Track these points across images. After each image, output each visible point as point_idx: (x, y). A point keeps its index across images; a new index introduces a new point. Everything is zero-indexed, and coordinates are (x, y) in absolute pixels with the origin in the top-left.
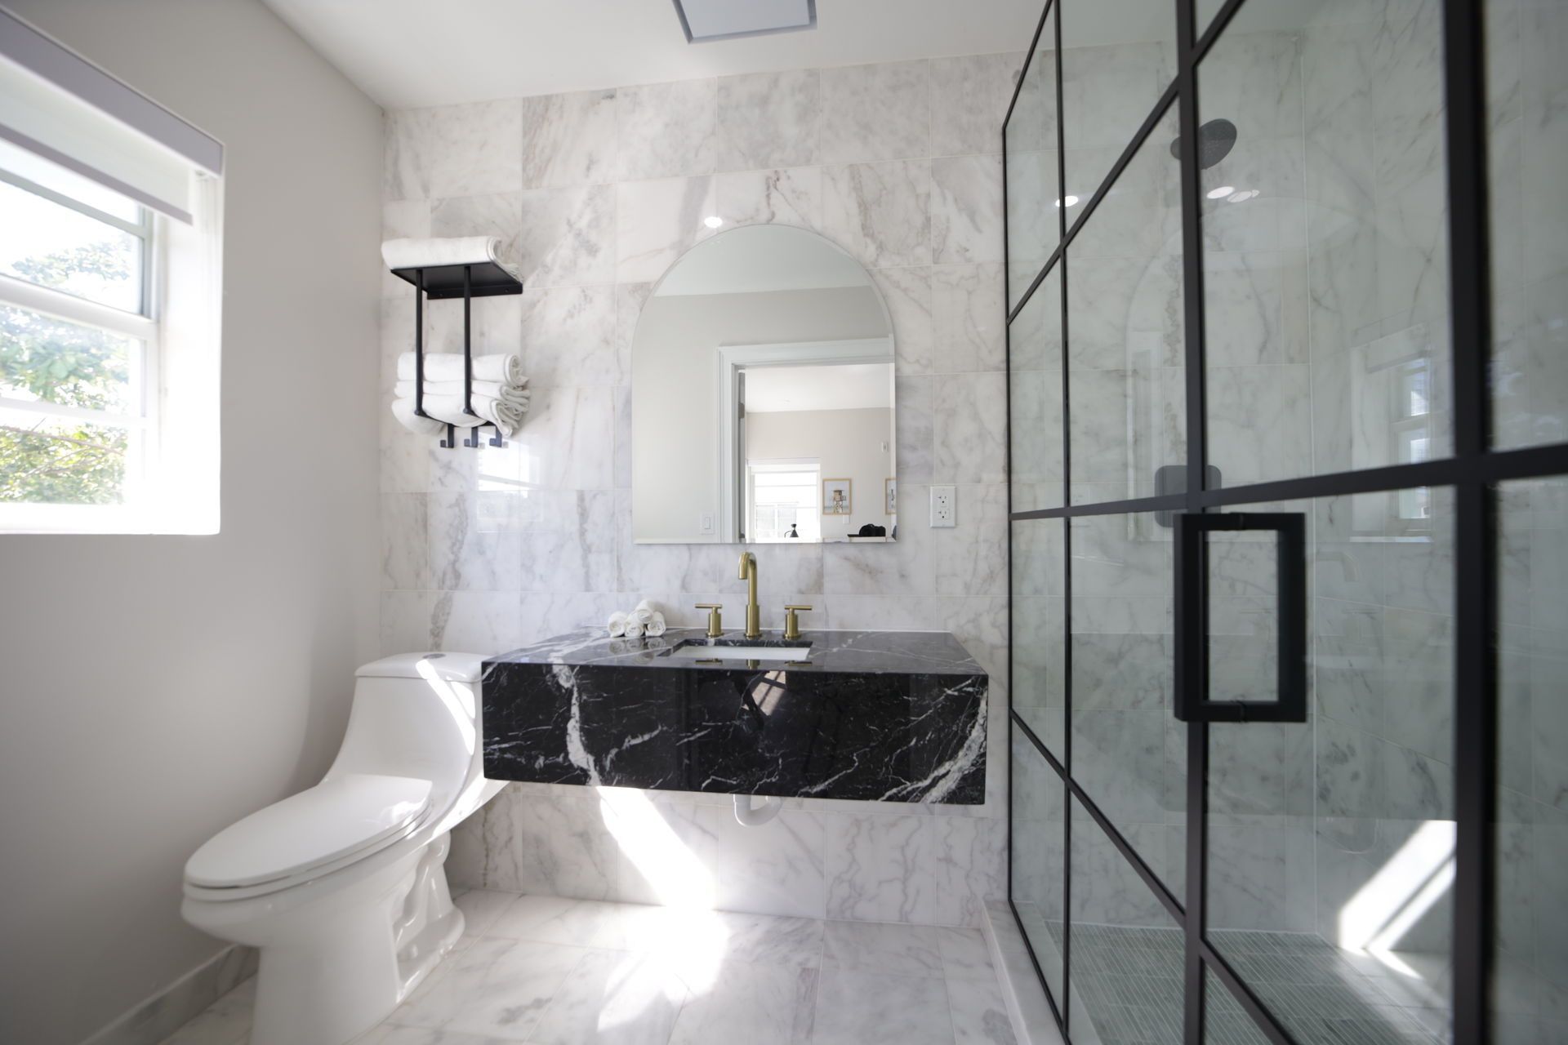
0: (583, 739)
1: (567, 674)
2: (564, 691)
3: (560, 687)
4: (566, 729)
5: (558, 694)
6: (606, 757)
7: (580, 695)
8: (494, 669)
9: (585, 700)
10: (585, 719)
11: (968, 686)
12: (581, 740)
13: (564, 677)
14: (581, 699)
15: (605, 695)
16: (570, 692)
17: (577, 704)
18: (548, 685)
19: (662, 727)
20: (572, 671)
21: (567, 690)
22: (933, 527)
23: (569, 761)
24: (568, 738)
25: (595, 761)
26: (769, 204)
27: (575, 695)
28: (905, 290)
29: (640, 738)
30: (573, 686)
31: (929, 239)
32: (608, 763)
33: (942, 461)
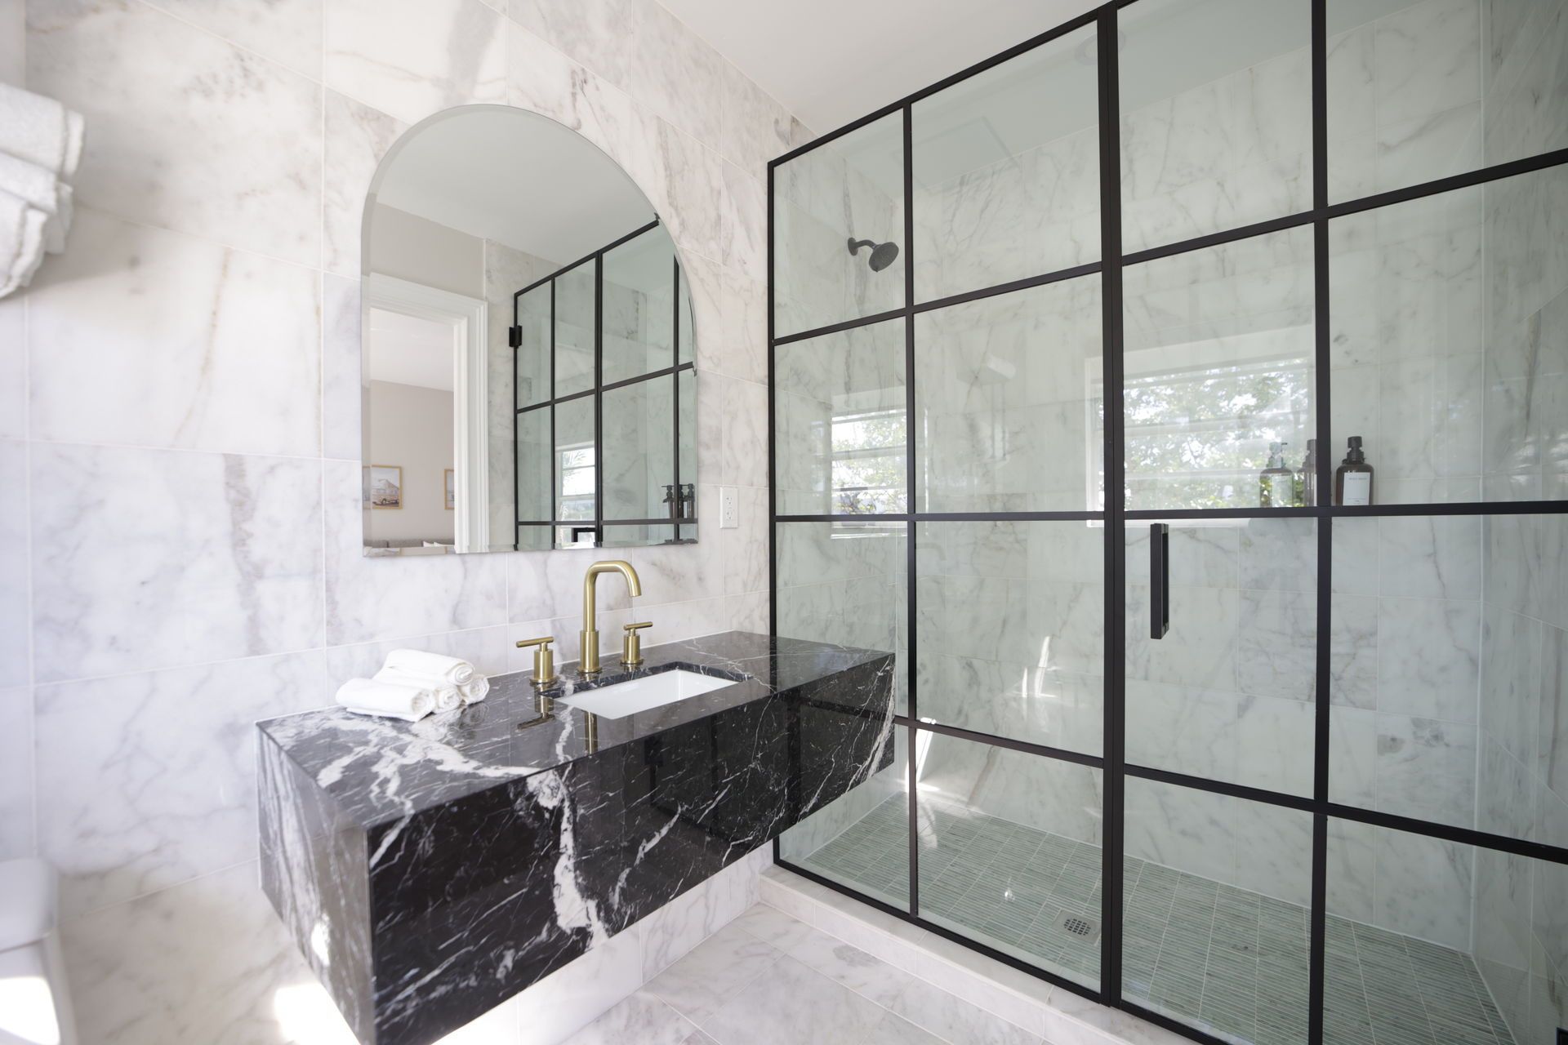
0: (580, 880)
1: (553, 784)
2: (547, 815)
3: (539, 809)
4: (553, 878)
5: (537, 825)
6: (614, 890)
7: (574, 811)
8: (403, 832)
9: (583, 816)
10: (582, 846)
11: (887, 666)
12: (577, 884)
13: (548, 791)
14: (575, 817)
15: (611, 795)
16: (557, 813)
17: (570, 827)
18: (519, 817)
19: (682, 807)
20: (561, 776)
21: (551, 812)
22: (724, 528)
23: (559, 928)
24: (556, 892)
25: (598, 907)
26: (574, 106)
27: (567, 813)
28: (702, 280)
29: (657, 834)
30: (563, 801)
31: (720, 238)
32: (615, 899)
33: (728, 463)
